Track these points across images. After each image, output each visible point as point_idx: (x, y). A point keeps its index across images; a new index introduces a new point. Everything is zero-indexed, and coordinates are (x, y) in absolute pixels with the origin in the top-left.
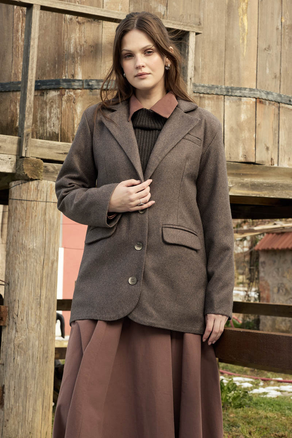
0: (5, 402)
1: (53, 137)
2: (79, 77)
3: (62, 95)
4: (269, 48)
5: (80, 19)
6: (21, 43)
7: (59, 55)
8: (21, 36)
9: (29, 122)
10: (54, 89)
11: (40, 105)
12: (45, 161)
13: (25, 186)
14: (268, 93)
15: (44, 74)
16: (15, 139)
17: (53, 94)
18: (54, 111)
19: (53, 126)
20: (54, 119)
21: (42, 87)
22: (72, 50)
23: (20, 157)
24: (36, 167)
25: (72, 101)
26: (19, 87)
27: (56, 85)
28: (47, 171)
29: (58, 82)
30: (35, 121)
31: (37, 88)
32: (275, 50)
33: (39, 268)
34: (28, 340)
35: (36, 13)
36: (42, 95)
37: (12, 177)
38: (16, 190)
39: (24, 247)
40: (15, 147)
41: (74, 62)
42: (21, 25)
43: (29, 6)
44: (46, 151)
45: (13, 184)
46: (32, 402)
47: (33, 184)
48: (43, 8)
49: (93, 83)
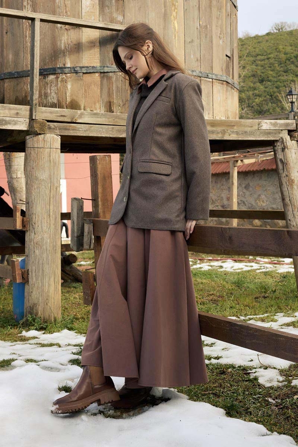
0: (30, 280)
1: (53, 105)
2: (68, 65)
3: (57, 78)
4: (192, 41)
5: (67, 26)
6: (29, 44)
7: (54, 52)
8: (28, 39)
9: (36, 96)
10: (52, 74)
11: (44, 85)
12: (48, 121)
13: (35, 139)
14: (193, 71)
15: (45, 65)
16: (28, 107)
17: (52, 77)
18: (53, 88)
19: (53, 98)
20: (53, 94)
21: (44, 73)
22: (63, 48)
23: (31, 119)
24: (42, 125)
25: (65, 81)
26: (29, 74)
27: (53, 71)
28: (50, 128)
29: (54, 69)
30: (40, 96)
31: (41, 74)
32: (197, 42)
33: (47, 192)
34: (42, 239)
35: (37, 24)
36: (45, 78)
37: (27, 133)
38: (30, 141)
39: (37, 179)
40: (28, 113)
41: (64, 56)
42: (28, 33)
43: (33, 20)
44: (49, 115)
45: (28, 137)
46: (47, 279)
47: (41, 137)
48: (42, 20)
49: (78, 69)
